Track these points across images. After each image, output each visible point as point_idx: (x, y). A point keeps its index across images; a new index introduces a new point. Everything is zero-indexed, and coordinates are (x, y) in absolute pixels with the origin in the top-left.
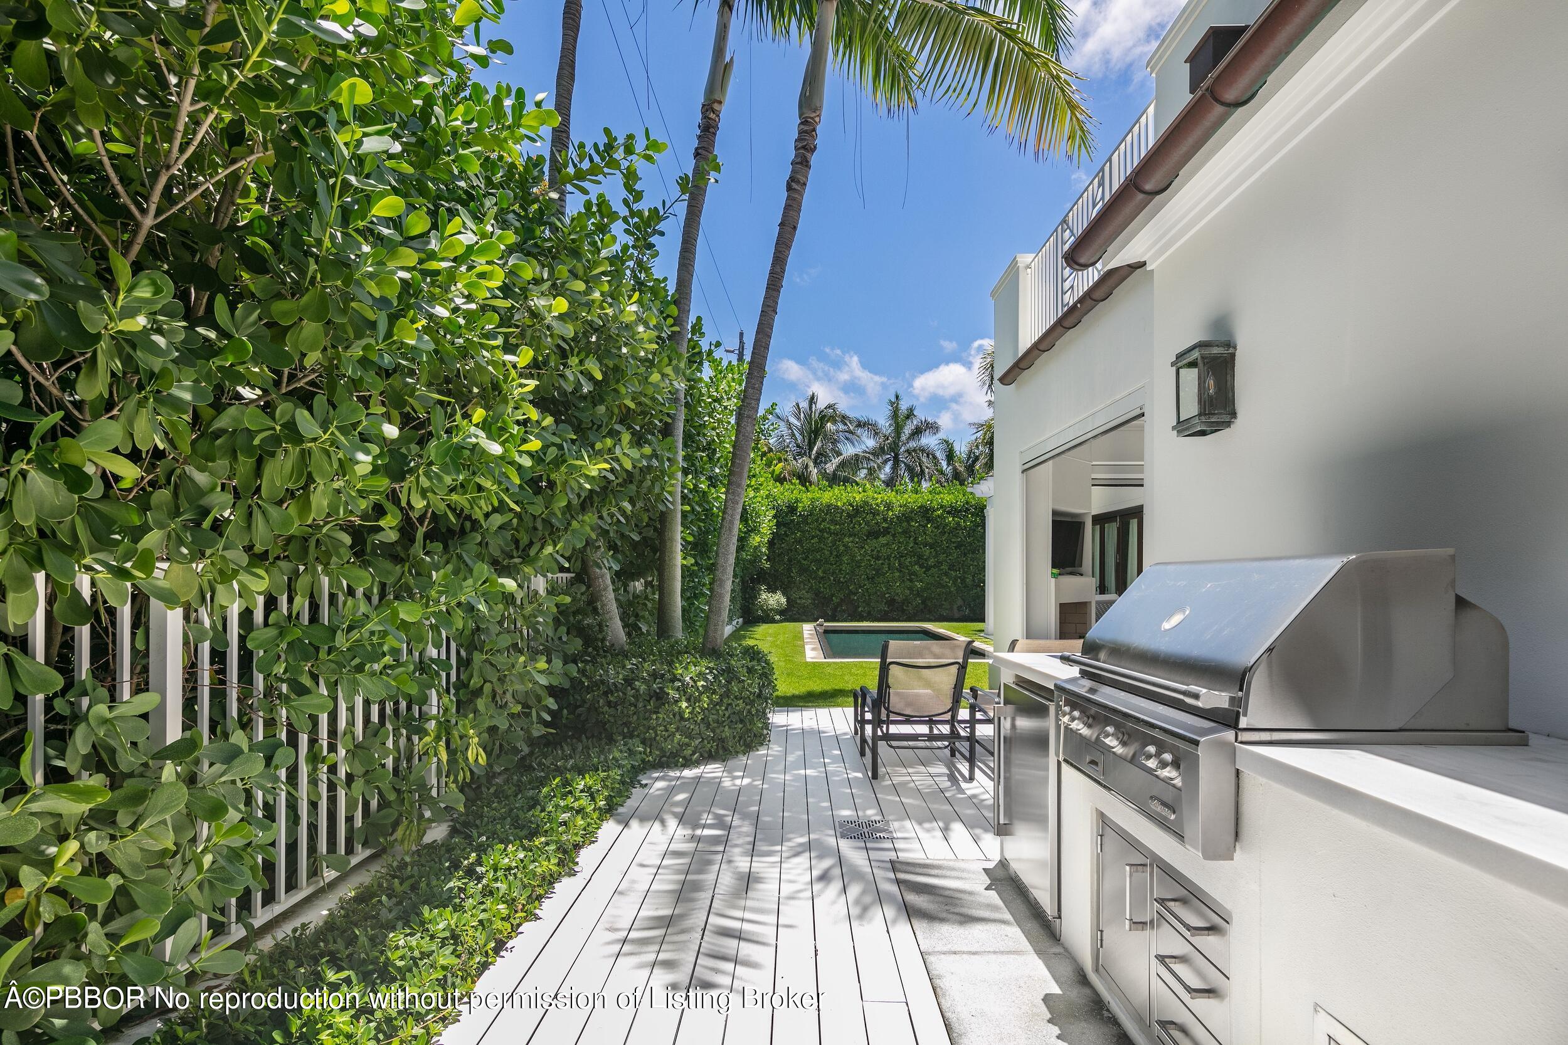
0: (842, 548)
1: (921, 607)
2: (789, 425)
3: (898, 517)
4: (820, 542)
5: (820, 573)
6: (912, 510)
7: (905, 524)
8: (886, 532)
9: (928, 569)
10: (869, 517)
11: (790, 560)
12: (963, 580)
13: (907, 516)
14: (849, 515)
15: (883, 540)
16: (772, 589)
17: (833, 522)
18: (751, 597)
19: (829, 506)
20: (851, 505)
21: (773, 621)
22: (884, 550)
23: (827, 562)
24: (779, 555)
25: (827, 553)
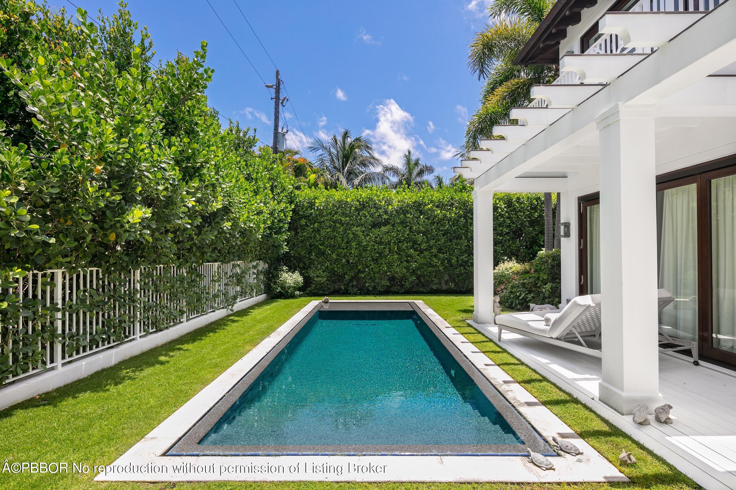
0: (351, 236)
1: (417, 281)
2: (330, 154)
3: (396, 210)
4: (333, 231)
5: (334, 256)
6: (408, 205)
7: (402, 216)
8: (386, 223)
9: (421, 252)
10: (373, 211)
11: (311, 245)
12: (449, 261)
13: (403, 211)
14: (357, 209)
15: (384, 229)
16: (292, 269)
17: (344, 214)
18: (273, 277)
19: (340, 202)
20: (358, 201)
21: (293, 296)
22: (385, 237)
23: (339, 247)
24: (302, 241)
25: (339, 240)
